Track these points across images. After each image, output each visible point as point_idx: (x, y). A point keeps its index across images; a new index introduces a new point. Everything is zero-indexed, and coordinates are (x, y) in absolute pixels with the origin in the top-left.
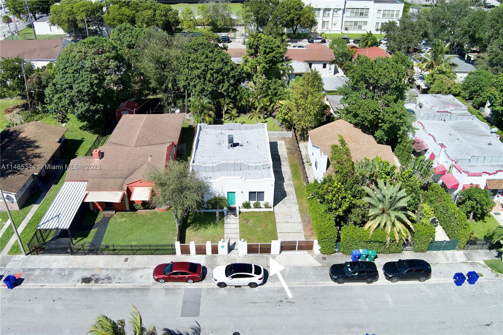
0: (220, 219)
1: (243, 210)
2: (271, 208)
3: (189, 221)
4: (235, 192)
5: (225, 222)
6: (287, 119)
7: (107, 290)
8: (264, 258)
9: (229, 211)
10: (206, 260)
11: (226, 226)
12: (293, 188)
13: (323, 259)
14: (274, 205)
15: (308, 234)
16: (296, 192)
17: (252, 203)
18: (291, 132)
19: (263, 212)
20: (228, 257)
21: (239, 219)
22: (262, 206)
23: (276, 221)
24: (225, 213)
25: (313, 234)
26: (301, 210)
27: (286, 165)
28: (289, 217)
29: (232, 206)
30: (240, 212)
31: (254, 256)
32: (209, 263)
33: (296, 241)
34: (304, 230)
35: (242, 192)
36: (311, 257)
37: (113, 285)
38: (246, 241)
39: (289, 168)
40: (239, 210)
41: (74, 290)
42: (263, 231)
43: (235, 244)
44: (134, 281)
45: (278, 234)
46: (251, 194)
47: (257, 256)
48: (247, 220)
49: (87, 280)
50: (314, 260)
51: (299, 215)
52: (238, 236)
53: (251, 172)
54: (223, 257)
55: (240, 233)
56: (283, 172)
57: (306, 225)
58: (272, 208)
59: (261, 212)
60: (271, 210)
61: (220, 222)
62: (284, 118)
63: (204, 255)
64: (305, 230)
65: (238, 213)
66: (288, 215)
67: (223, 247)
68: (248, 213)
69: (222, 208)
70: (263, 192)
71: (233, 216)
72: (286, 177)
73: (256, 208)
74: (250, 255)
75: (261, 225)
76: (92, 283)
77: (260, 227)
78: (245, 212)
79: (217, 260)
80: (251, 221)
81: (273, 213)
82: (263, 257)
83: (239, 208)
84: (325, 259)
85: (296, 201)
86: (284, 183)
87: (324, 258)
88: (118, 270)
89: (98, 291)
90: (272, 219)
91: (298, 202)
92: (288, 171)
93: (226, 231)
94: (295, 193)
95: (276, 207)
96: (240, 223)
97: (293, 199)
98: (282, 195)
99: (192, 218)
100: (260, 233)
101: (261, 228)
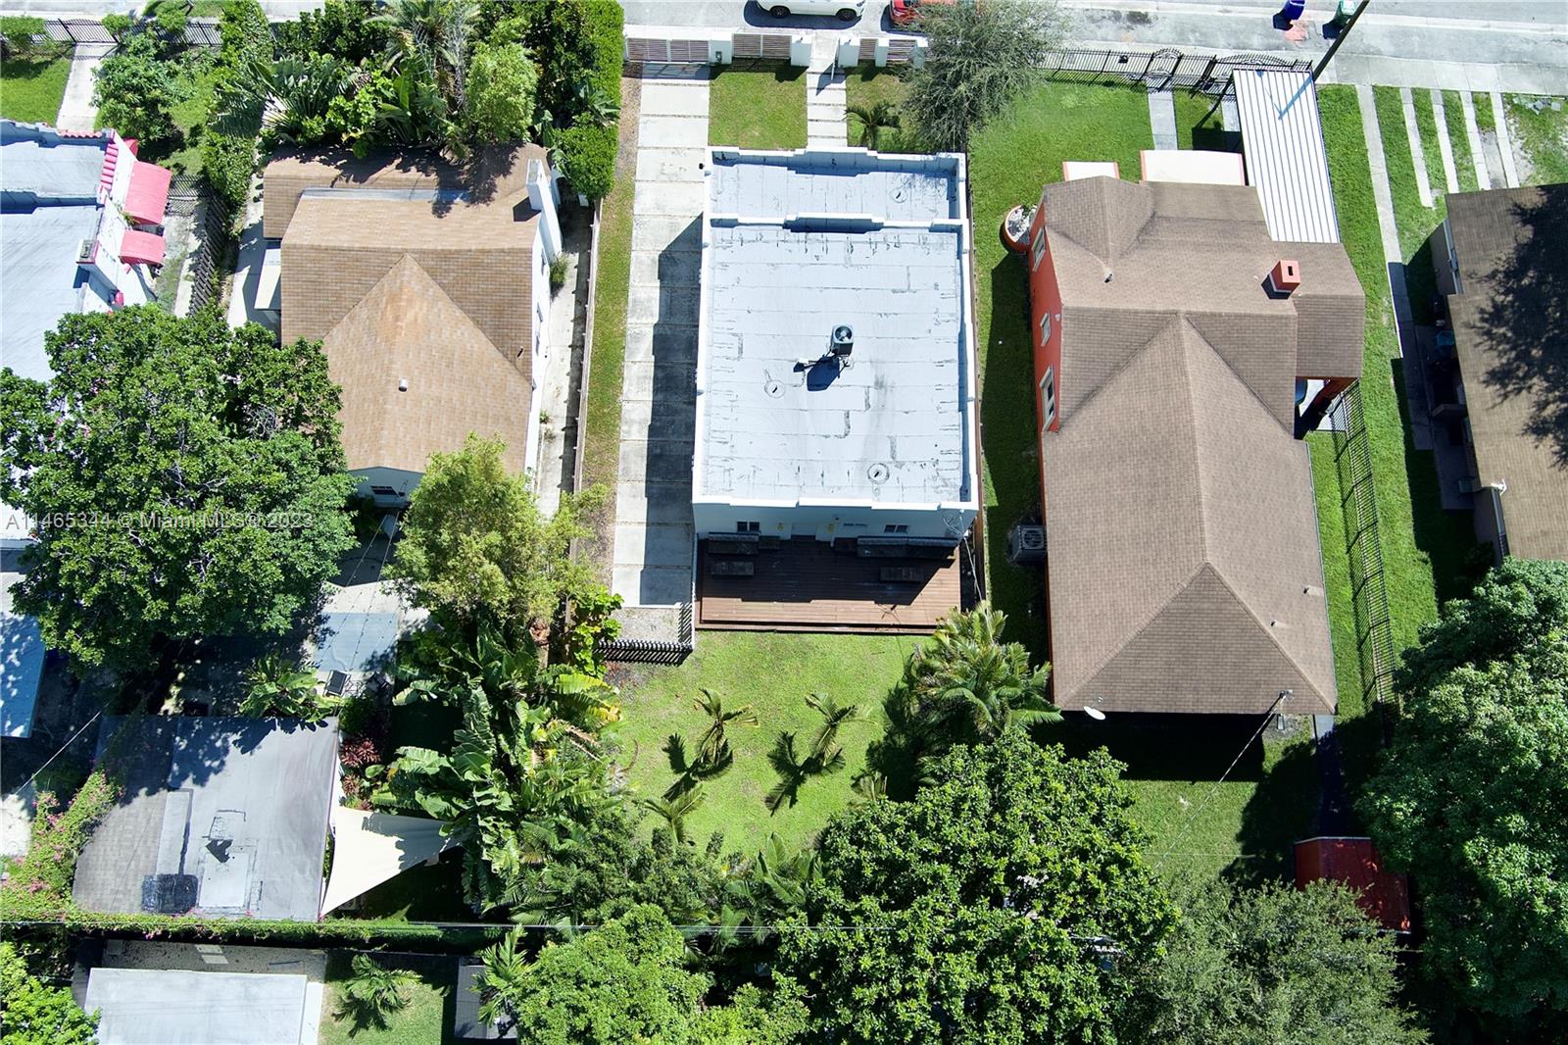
12: (634, 291)
28: (667, 169)
34: (637, 121)
45: (707, 112)
49: (1139, 18)
88: (1080, 38)
94: (632, 269)
95: (698, 212)
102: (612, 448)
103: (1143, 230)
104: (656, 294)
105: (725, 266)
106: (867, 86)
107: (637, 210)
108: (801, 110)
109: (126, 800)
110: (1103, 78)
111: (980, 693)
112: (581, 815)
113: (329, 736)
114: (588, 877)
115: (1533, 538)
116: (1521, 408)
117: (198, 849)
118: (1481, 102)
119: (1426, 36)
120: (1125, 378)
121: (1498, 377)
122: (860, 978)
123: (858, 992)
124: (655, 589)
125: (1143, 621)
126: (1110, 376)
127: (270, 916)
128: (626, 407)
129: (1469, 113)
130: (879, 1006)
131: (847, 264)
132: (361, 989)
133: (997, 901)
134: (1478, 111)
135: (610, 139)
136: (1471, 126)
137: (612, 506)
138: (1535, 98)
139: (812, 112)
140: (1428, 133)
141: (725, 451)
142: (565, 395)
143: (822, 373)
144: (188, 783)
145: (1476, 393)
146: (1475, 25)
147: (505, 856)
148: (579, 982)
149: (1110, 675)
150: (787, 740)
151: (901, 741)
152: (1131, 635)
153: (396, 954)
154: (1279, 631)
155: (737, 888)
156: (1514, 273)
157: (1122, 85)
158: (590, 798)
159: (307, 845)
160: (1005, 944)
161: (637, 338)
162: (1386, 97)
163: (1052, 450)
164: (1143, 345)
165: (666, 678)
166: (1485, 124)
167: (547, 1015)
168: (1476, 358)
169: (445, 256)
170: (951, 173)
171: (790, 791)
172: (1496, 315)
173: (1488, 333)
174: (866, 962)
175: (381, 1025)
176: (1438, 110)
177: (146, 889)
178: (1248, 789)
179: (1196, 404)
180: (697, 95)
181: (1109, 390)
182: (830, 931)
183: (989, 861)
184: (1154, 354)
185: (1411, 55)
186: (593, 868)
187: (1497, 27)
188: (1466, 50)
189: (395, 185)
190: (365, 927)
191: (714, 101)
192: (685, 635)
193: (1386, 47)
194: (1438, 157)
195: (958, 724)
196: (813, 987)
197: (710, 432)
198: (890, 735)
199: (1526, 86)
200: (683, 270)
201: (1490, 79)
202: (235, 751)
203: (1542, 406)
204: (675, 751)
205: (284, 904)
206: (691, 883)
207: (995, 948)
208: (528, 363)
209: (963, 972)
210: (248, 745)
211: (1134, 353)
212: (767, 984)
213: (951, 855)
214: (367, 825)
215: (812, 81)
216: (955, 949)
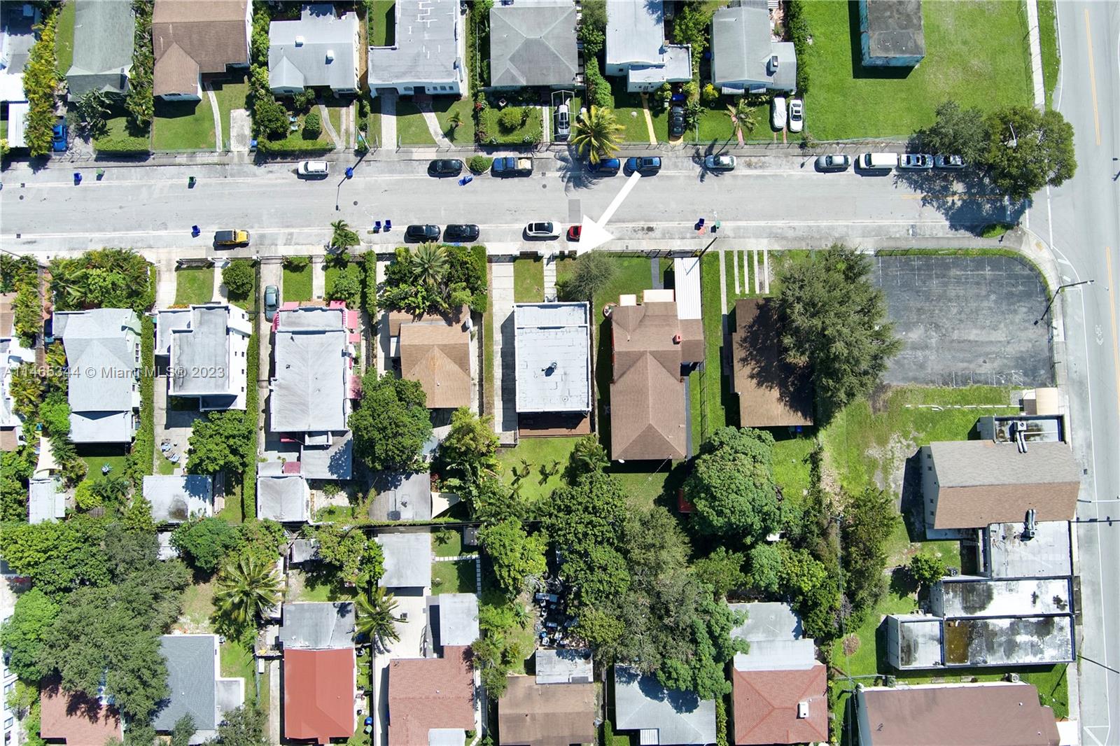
7: (634, 221)
28: (501, 296)
37: (631, 225)
41: (656, 221)
44: (617, 228)
49: (650, 229)
76: (646, 227)
81: (516, 300)
88: (631, 239)
89: (639, 220)
102: (492, 387)
103: (641, 321)
104: (501, 338)
105: (521, 341)
106: (562, 263)
107: (494, 310)
108: (542, 272)
109: (379, 494)
110: (637, 255)
111: (591, 459)
112: (494, 494)
113: (427, 474)
114: (498, 509)
115: (747, 408)
116: (747, 370)
117: (399, 505)
118: (760, 254)
119: (746, 229)
120: (632, 370)
121: (744, 360)
122: (560, 529)
123: (559, 533)
124: (506, 427)
125: (634, 438)
126: (628, 369)
127: (419, 520)
128: (495, 374)
129: (756, 258)
130: (564, 535)
131: (556, 338)
132: (441, 535)
133: (590, 513)
134: (759, 258)
135: (485, 297)
136: (756, 263)
137: (493, 404)
138: (778, 251)
139: (545, 273)
140: (741, 267)
141: (524, 395)
142: (478, 372)
143: (549, 371)
144: (393, 489)
145: (737, 365)
146: (763, 223)
147: (478, 505)
148: (500, 535)
149: (625, 451)
150: (544, 466)
151: (574, 465)
152: (631, 441)
153: (449, 527)
154: (670, 438)
155: (532, 508)
156: (751, 327)
157: (643, 257)
158: (496, 490)
159: (426, 502)
160: (591, 522)
161: (497, 352)
162: (729, 255)
163: (613, 387)
164: (637, 360)
165: (511, 451)
166: (761, 262)
167: (494, 541)
168: (739, 353)
169: (445, 345)
170: (585, 306)
171: (545, 480)
172: (745, 340)
173: (742, 346)
174: (561, 525)
175: (446, 543)
176: (746, 258)
177: (388, 515)
178: (667, 474)
179: (650, 378)
180: (509, 268)
181: (628, 372)
182: (553, 520)
183: (588, 505)
184: (640, 364)
185: (740, 237)
186: (499, 507)
187: (770, 223)
188: (758, 233)
189: (428, 320)
190: (442, 520)
191: (516, 271)
192: (515, 440)
193: (731, 234)
194: (743, 275)
195: (586, 468)
196: (550, 532)
197: (520, 391)
198: (571, 464)
199: (777, 247)
200: (509, 329)
201: (763, 245)
202: (404, 480)
203: (753, 369)
204: (514, 471)
205: (422, 517)
206: (522, 509)
207: (588, 523)
208: (469, 372)
209: (581, 528)
210: (407, 478)
211: (635, 362)
212: (540, 531)
213: (580, 504)
214: (439, 496)
215: (545, 261)
216: (580, 523)
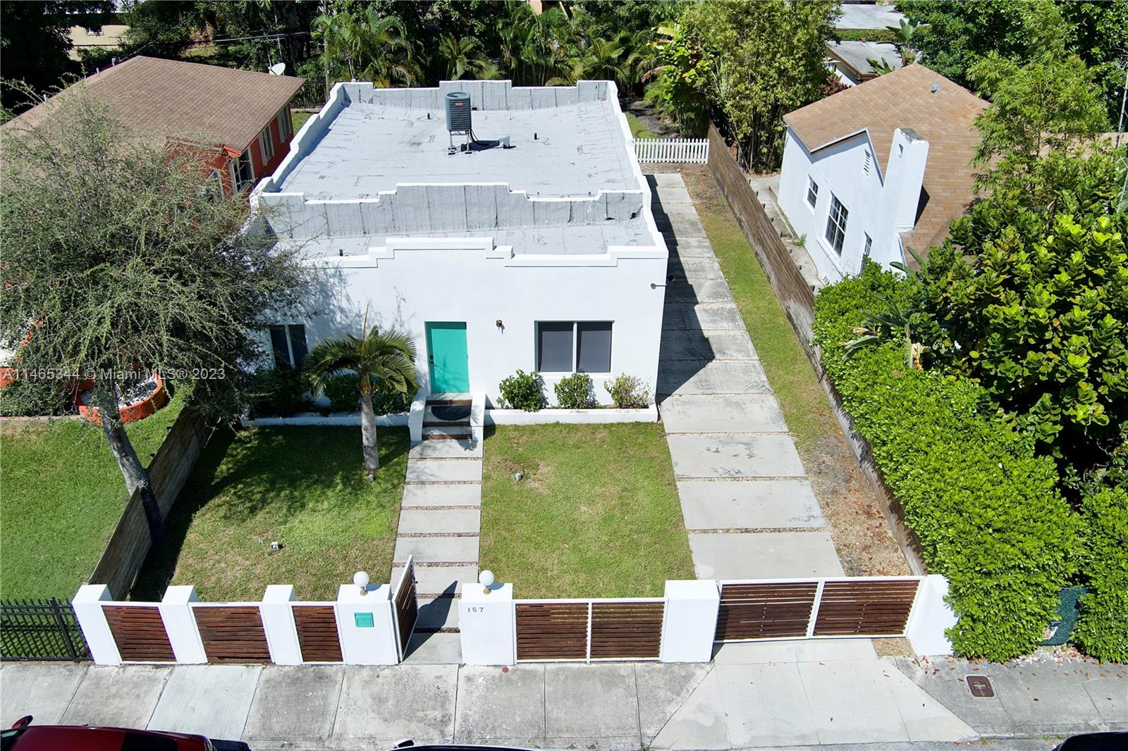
0: (383, 461)
1: (505, 416)
2: (646, 407)
3: (223, 468)
4: (462, 326)
5: (410, 476)
6: (694, 82)
8: (619, 691)
9: (437, 420)
10: (264, 699)
11: (412, 495)
12: (738, 328)
13: (976, 692)
14: (660, 397)
15: (852, 539)
16: (753, 340)
17: (551, 380)
18: (706, 143)
19: (605, 426)
20: (398, 681)
21: (486, 458)
22: (603, 397)
23: (678, 471)
24: (416, 431)
25: (880, 537)
26: (794, 419)
27: (695, 244)
28: (741, 449)
29: (449, 396)
30: (489, 429)
31: (556, 673)
32: (277, 726)
33: (814, 585)
34: (829, 517)
35: (500, 324)
36: (897, 675)
38: (508, 588)
39: (711, 254)
40: (487, 418)
42: (608, 519)
43: (449, 595)
45: (694, 542)
46: (545, 334)
47: (578, 675)
48: (525, 466)
50: (925, 698)
51: (789, 441)
52: (471, 548)
53: (545, 231)
54: (367, 683)
55: (483, 534)
56: (685, 267)
57: (834, 492)
58: (653, 408)
59: (594, 428)
60: (649, 415)
61: (381, 472)
62: (682, 79)
63: (258, 668)
64: (832, 517)
65: (478, 432)
66: (731, 441)
67: (365, 620)
68: (532, 429)
69: (401, 406)
70: (607, 326)
71: (454, 446)
72: (701, 285)
73: (573, 406)
74: (534, 666)
75: (598, 490)
77: (591, 502)
78: (516, 428)
79: (333, 697)
80: (543, 469)
81: (655, 431)
82: (611, 680)
83: (489, 407)
84: (989, 692)
85: (764, 378)
86: (696, 308)
87: (981, 687)
90: (652, 458)
91: (772, 381)
92: (706, 263)
93: (407, 522)
94: (750, 346)
95: (667, 402)
96: (486, 478)
97: (746, 371)
98: (692, 352)
99: (240, 452)
100: (592, 533)
101: (599, 507)
